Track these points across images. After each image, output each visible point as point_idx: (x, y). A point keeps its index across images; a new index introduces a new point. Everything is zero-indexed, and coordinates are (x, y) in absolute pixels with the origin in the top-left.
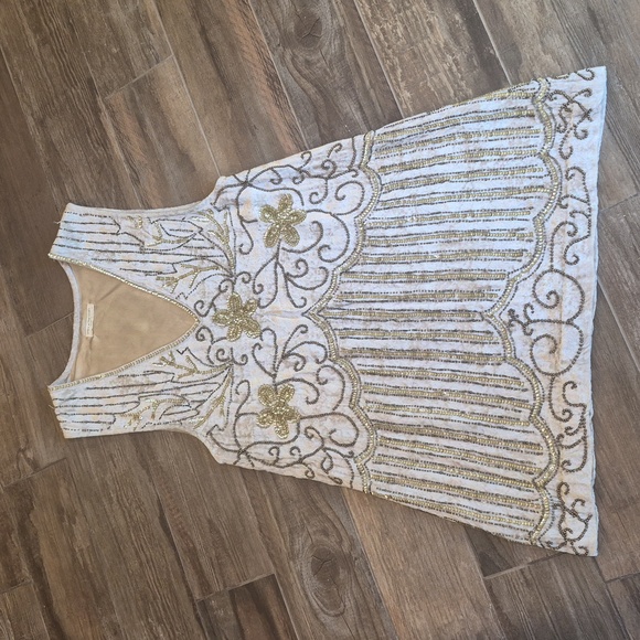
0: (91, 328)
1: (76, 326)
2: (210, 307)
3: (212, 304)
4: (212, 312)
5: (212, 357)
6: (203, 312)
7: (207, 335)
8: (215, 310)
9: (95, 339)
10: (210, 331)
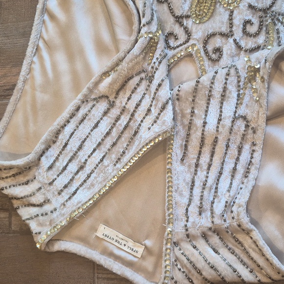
0: (131, 243)
1: (117, 268)
2: (181, 25)
3: (179, 19)
4: (189, 23)
5: (250, 43)
6: (182, 37)
7: (217, 42)
8: (188, 17)
9: (148, 243)
10: (213, 35)
